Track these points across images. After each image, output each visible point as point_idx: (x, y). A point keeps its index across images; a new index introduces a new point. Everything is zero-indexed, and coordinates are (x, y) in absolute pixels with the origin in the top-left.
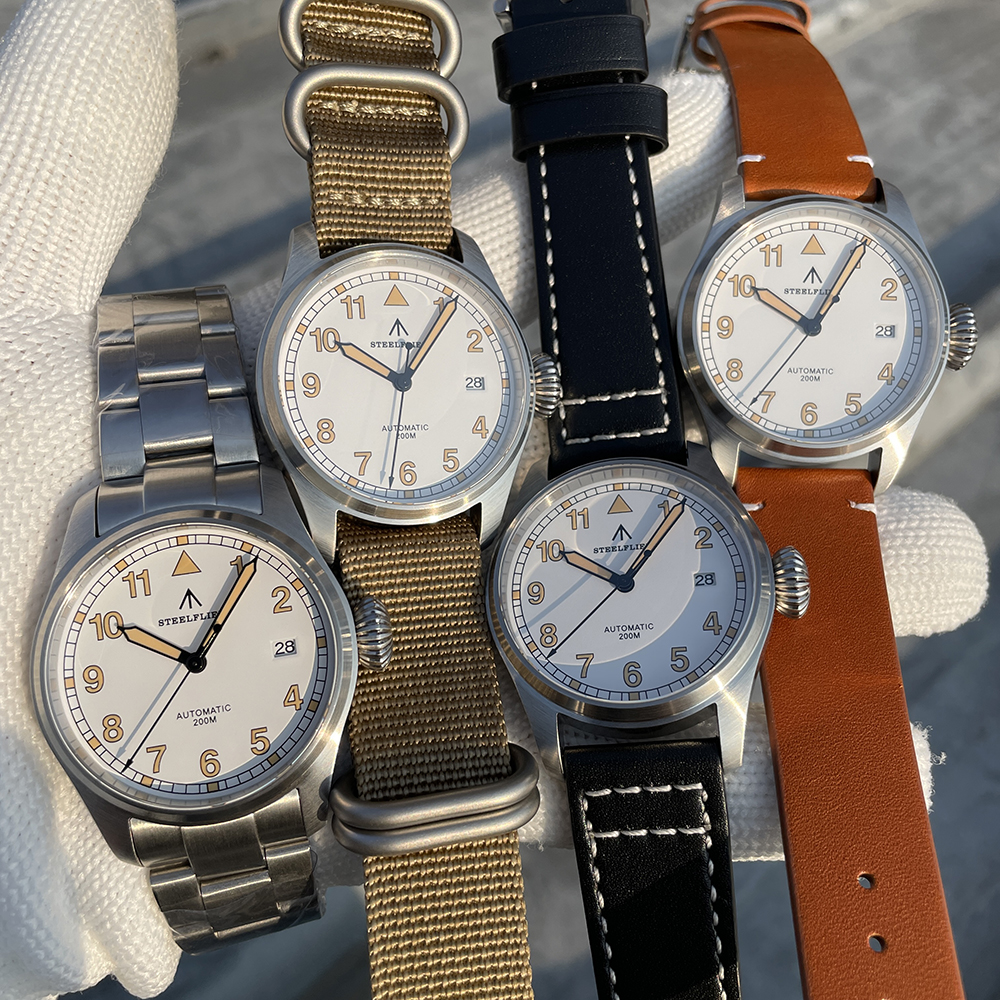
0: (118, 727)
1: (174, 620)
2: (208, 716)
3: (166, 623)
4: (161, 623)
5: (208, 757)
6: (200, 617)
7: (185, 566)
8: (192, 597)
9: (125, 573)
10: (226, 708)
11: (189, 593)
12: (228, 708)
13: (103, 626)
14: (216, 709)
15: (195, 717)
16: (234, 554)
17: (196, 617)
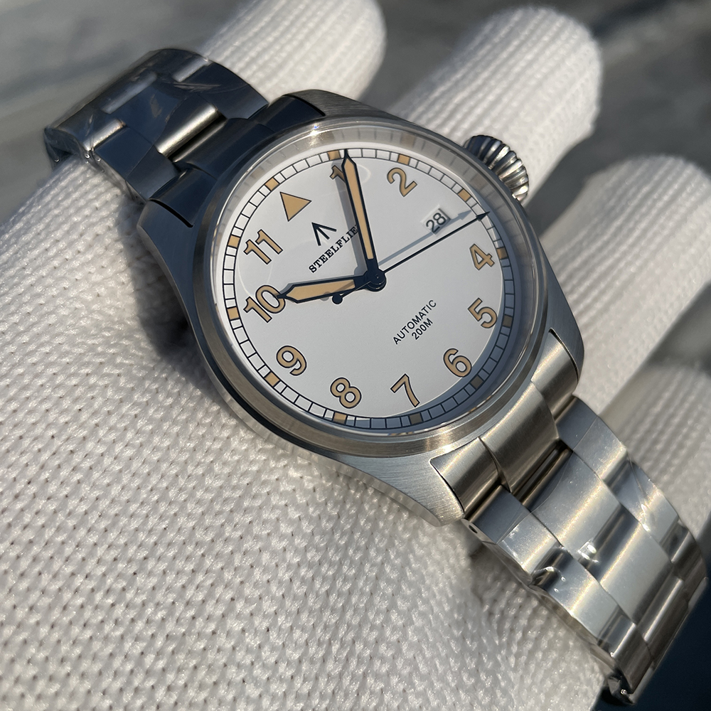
0: (349, 388)
1: (322, 258)
2: (421, 322)
3: (317, 266)
4: (313, 269)
5: (451, 358)
6: (343, 242)
7: (293, 206)
8: (321, 228)
9: (243, 246)
10: (431, 305)
11: (316, 227)
12: (432, 304)
13: (261, 306)
14: (424, 312)
15: (412, 331)
16: (327, 168)
17: (339, 243)
